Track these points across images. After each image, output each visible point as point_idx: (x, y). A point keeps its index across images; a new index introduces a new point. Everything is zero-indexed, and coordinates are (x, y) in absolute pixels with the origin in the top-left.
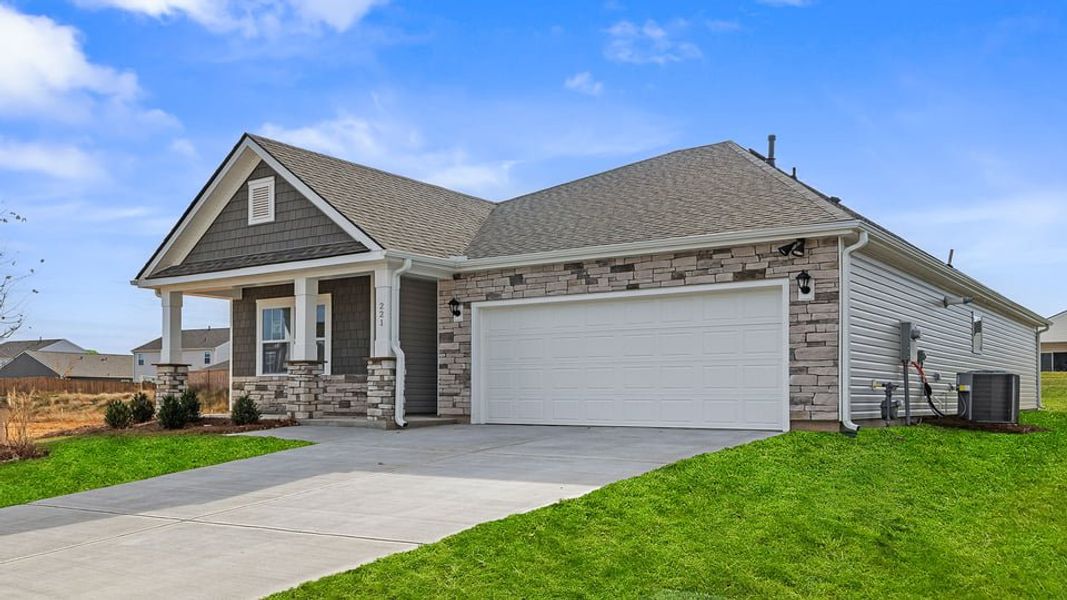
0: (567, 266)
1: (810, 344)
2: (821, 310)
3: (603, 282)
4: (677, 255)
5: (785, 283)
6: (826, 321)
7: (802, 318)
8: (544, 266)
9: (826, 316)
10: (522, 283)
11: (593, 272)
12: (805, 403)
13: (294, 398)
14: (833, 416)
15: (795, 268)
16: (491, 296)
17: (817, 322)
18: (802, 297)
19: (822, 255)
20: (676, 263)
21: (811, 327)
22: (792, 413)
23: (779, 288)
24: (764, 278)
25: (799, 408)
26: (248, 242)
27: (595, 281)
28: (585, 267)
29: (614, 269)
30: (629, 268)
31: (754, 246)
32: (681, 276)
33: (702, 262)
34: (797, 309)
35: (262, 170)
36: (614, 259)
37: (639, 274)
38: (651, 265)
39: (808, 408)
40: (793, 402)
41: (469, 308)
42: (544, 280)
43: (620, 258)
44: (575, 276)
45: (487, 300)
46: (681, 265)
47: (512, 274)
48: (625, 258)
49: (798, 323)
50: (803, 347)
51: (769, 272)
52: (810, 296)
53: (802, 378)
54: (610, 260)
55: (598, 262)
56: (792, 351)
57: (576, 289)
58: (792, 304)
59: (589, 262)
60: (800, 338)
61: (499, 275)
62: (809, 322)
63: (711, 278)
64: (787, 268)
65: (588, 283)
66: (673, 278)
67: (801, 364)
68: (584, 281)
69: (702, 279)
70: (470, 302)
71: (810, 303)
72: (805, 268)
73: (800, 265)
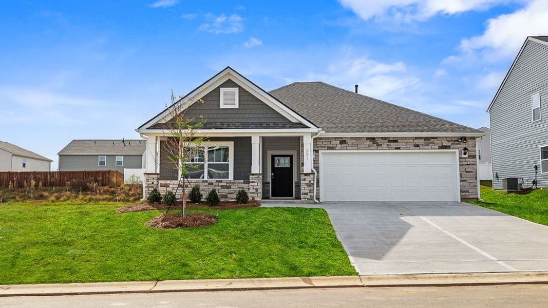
0: (368, 139)
1: (467, 172)
2: (470, 161)
3: (384, 146)
4: (416, 138)
5: (457, 151)
6: (473, 165)
7: (464, 163)
8: (356, 138)
9: (472, 163)
10: (346, 144)
11: (379, 142)
12: (466, 192)
13: (254, 191)
14: (475, 196)
15: (461, 146)
16: (329, 148)
17: (469, 165)
18: (464, 156)
19: (470, 142)
20: (416, 141)
21: (467, 166)
22: (461, 196)
23: (455, 152)
24: (450, 149)
25: (464, 194)
26: (220, 116)
27: (381, 145)
28: (376, 139)
29: (389, 141)
30: (396, 141)
31: (446, 137)
32: (418, 146)
33: (425, 141)
34: (462, 160)
35: (230, 83)
36: (390, 138)
37: (400, 144)
38: (405, 141)
39: (467, 194)
40: (462, 191)
41: (318, 152)
42: (356, 143)
43: (392, 137)
44: (372, 143)
45: (328, 150)
46: (417, 142)
47: (341, 140)
48: (394, 138)
49: (463, 165)
50: (465, 173)
51: (452, 146)
52: (467, 156)
53: (465, 184)
54: (387, 138)
55: (382, 138)
56: (461, 174)
57: (372, 148)
58: (460, 158)
59: (378, 138)
60: (464, 170)
61: (334, 140)
62: (467, 165)
63: (430, 147)
64: (458, 146)
65: (377, 146)
66: (415, 146)
67: (464, 179)
68: (376, 145)
69: (426, 147)
70: (318, 150)
71: (467, 158)
72: (465, 146)
73: (463, 145)
